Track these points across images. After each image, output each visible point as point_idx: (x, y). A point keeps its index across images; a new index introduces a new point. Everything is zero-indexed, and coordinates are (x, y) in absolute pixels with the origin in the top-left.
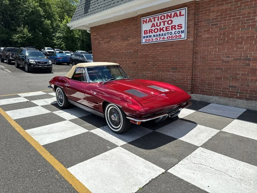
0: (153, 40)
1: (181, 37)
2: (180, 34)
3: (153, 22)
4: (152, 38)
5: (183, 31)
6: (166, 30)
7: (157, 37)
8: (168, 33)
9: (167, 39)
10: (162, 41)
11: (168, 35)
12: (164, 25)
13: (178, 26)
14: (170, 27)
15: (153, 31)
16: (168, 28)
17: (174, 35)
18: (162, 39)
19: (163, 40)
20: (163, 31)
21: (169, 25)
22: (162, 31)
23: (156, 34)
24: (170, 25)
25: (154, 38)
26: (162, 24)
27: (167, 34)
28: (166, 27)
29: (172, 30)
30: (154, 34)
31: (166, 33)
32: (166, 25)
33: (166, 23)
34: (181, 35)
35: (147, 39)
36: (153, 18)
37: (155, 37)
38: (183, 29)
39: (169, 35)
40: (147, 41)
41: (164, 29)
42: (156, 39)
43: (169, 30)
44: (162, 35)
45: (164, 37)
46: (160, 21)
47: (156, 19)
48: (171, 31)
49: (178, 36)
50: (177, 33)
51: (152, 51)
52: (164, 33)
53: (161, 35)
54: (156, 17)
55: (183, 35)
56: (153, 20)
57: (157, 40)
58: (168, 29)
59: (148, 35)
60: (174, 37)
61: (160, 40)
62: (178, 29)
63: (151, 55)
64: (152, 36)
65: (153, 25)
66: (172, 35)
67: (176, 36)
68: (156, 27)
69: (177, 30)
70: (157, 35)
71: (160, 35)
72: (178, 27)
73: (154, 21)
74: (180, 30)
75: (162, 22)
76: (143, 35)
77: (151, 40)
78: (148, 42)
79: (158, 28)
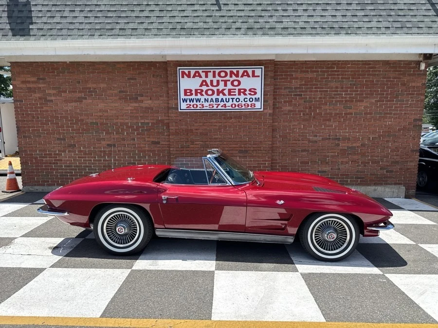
0: (203, 107)
1: (255, 106)
2: (254, 102)
3: (204, 78)
4: (201, 103)
5: (259, 98)
6: (230, 94)
7: (212, 103)
8: (233, 99)
9: (231, 108)
10: (222, 110)
11: (233, 102)
12: (226, 85)
13: (250, 90)
14: (237, 91)
15: (204, 93)
16: (232, 91)
17: (243, 103)
18: (222, 106)
19: (224, 108)
20: (224, 95)
21: (234, 88)
22: (221, 94)
23: (209, 98)
24: (237, 88)
25: (206, 104)
26: (222, 84)
27: (231, 100)
28: (230, 90)
29: (239, 94)
30: (206, 97)
31: (229, 99)
32: (229, 86)
33: (229, 83)
34: (255, 104)
35: (192, 103)
36: (203, 72)
37: (208, 102)
38: (258, 95)
39: (235, 102)
40: (191, 106)
41: (226, 92)
42: (210, 105)
43: (235, 95)
44: (222, 100)
45: (225, 105)
46: (217, 78)
47: (210, 75)
48: (237, 96)
49: (250, 105)
50: (248, 100)
51: (201, 124)
52: (226, 99)
53: (220, 100)
54: (210, 72)
55: (258, 105)
56: (203, 75)
57: (211, 107)
58: (232, 93)
59: (193, 97)
60: (244, 106)
61: (217, 107)
62: (250, 94)
63: (199, 131)
64: (202, 100)
65: (204, 83)
66: (240, 102)
67: (246, 105)
68: (211, 87)
69: (249, 97)
70: (212, 99)
71: (217, 100)
72: (250, 92)
73: (207, 76)
74: (254, 97)
75: (222, 81)
76: (183, 96)
77: (199, 106)
78: (192, 108)
79: (215, 89)
